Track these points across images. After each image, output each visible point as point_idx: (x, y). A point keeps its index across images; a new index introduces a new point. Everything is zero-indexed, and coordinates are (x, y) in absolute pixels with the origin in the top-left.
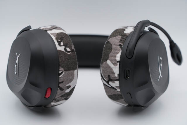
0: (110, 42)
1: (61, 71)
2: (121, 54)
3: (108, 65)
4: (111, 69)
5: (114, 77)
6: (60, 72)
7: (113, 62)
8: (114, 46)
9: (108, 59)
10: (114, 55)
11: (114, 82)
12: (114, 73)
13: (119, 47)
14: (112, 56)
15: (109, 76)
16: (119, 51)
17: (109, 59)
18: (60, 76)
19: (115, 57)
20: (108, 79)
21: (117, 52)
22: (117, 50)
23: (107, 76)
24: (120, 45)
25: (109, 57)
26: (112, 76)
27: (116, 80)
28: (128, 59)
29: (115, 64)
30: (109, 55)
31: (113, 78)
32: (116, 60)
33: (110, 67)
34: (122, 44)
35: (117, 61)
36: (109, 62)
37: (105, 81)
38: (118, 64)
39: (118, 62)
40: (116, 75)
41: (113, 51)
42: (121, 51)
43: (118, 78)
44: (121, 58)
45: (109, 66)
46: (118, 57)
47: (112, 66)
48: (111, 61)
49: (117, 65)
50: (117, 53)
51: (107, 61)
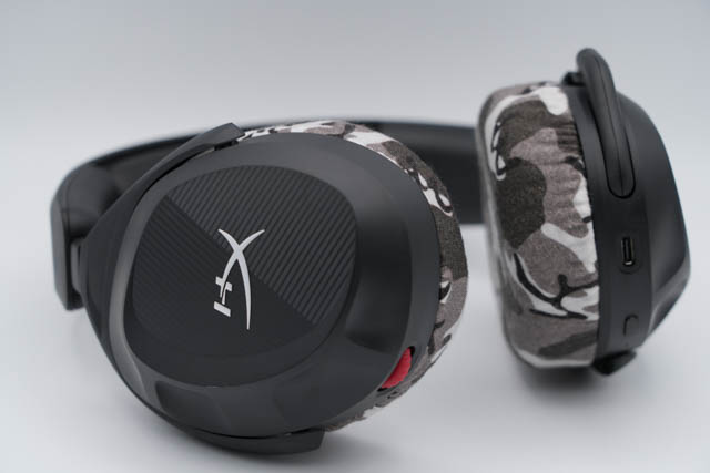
1: (445, 280)
2: (589, 188)
3: (552, 240)
4: (566, 251)
5: (582, 275)
6: (444, 285)
7: (570, 227)
8: (547, 171)
9: (543, 221)
10: (562, 199)
11: (585, 294)
12: (578, 264)
13: (569, 167)
14: (560, 205)
15: (562, 279)
16: (575, 183)
17: (548, 217)
18: (444, 301)
19: (571, 204)
20: (558, 290)
21: (570, 185)
22: (566, 179)
23: (554, 281)
24: (570, 160)
25: (546, 213)
26: (574, 278)
27: (590, 286)
28: (621, 201)
29: (578, 231)
30: (542, 206)
31: (577, 280)
32: (576, 216)
33: (562, 246)
34: (576, 155)
35: (583, 217)
36: (549, 230)
37: (546, 299)
38: (590, 225)
39: (586, 220)
40: (591, 268)
41: (551, 187)
42: (583, 182)
43: (595, 277)
44: (591, 202)
45: (557, 243)
46: (580, 204)
47: (567, 240)
48: (559, 222)
49: (586, 231)
50: (574, 191)
51: (539, 227)
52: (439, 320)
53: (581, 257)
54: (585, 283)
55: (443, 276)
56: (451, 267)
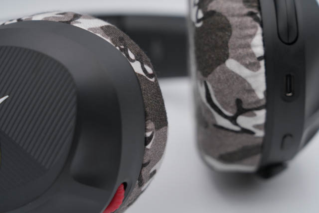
0: (218, 10)
1: (149, 130)
3: (233, 72)
4: (242, 80)
5: (254, 100)
6: (148, 134)
7: (247, 62)
8: (233, 21)
9: (227, 56)
10: (243, 42)
11: (255, 115)
12: (251, 91)
13: (250, 19)
14: (241, 46)
15: (239, 102)
16: (253, 31)
17: (231, 55)
18: (149, 147)
19: (249, 46)
20: (235, 111)
21: (249, 32)
22: (246, 28)
23: (233, 103)
24: (251, 14)
25: (230, 51)
26: (247, 100)
27: (259, 109)
28: (287, 46)
29: (252, 66)
30: (227, 46)
31: (249, 104)
32: (253, 54)
33: (240, 76)
34: (255, 10)
35: (258, 56)
36: (232, 64)
37: (226, 117)
38: (262, 63)
39: (260, 59)
40: (261, 95)
41: (235, 33)
42: (260, 31)
43: (263, 103)
44: (264, 45)
45: (236, 75)
46: (255, 46)
47: (244, 72)
48: (238, 59)
49: (259, 67)
50: (252, 36)
51: (224, 62)
52: (146, 161)
53: (254, 86)
54: (255, 106)
55: (148, 127)
56: (153, 120)
